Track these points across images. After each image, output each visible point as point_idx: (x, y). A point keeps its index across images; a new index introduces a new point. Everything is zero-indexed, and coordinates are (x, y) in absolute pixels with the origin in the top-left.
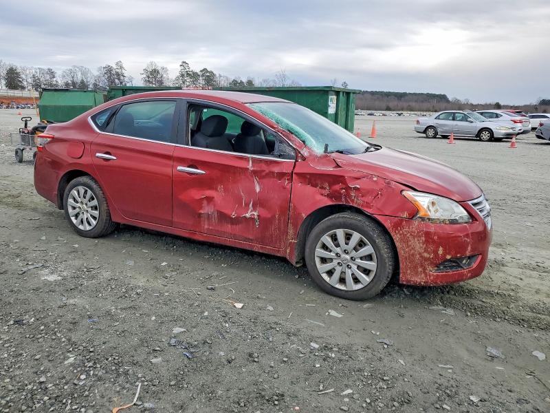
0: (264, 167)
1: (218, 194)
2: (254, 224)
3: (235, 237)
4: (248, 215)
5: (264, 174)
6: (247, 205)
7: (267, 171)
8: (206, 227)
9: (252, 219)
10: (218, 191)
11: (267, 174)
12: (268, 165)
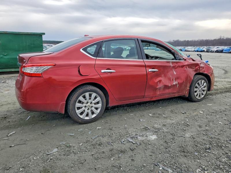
0: (175, 64)
1: (162, 78)
2: (177, 86)
3: (169, 94)
4: (174, 84)
5: (176, 67)
6: (173, 80)
7: (177, 66)
8: (158, 93)
9: (176, 85)
10: (162, 77)
11: (177, 67)
12: (177, 63)
